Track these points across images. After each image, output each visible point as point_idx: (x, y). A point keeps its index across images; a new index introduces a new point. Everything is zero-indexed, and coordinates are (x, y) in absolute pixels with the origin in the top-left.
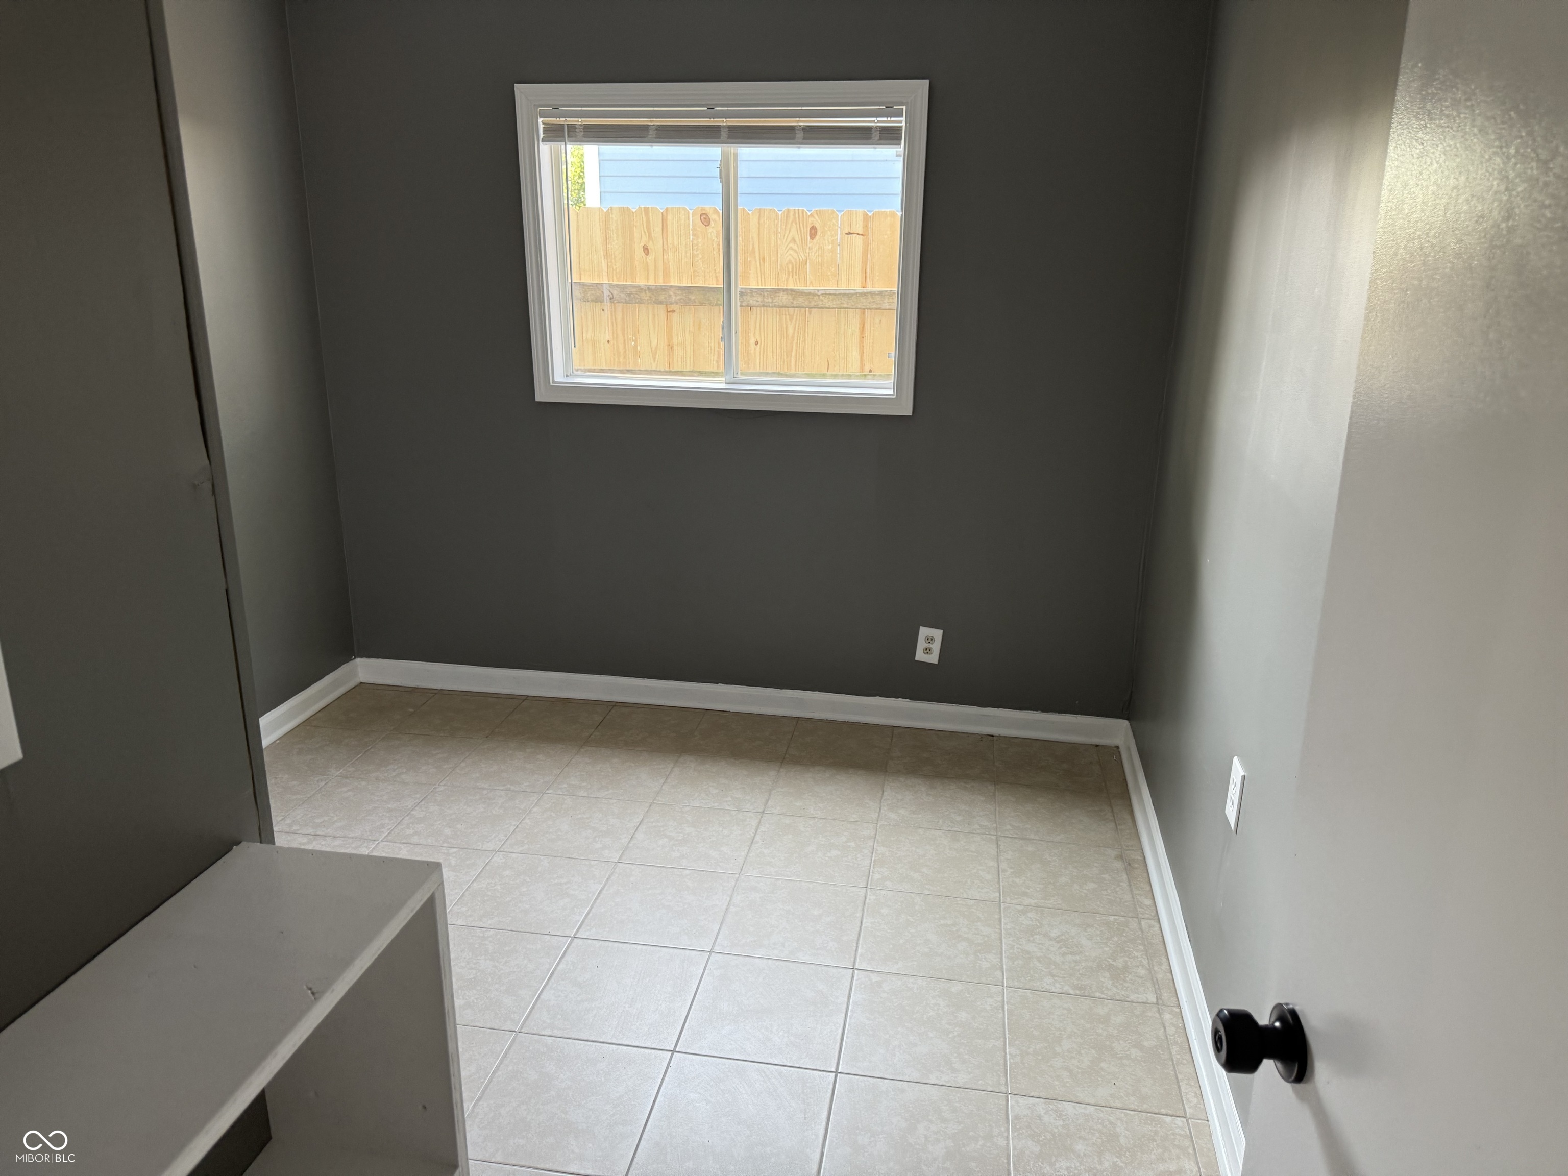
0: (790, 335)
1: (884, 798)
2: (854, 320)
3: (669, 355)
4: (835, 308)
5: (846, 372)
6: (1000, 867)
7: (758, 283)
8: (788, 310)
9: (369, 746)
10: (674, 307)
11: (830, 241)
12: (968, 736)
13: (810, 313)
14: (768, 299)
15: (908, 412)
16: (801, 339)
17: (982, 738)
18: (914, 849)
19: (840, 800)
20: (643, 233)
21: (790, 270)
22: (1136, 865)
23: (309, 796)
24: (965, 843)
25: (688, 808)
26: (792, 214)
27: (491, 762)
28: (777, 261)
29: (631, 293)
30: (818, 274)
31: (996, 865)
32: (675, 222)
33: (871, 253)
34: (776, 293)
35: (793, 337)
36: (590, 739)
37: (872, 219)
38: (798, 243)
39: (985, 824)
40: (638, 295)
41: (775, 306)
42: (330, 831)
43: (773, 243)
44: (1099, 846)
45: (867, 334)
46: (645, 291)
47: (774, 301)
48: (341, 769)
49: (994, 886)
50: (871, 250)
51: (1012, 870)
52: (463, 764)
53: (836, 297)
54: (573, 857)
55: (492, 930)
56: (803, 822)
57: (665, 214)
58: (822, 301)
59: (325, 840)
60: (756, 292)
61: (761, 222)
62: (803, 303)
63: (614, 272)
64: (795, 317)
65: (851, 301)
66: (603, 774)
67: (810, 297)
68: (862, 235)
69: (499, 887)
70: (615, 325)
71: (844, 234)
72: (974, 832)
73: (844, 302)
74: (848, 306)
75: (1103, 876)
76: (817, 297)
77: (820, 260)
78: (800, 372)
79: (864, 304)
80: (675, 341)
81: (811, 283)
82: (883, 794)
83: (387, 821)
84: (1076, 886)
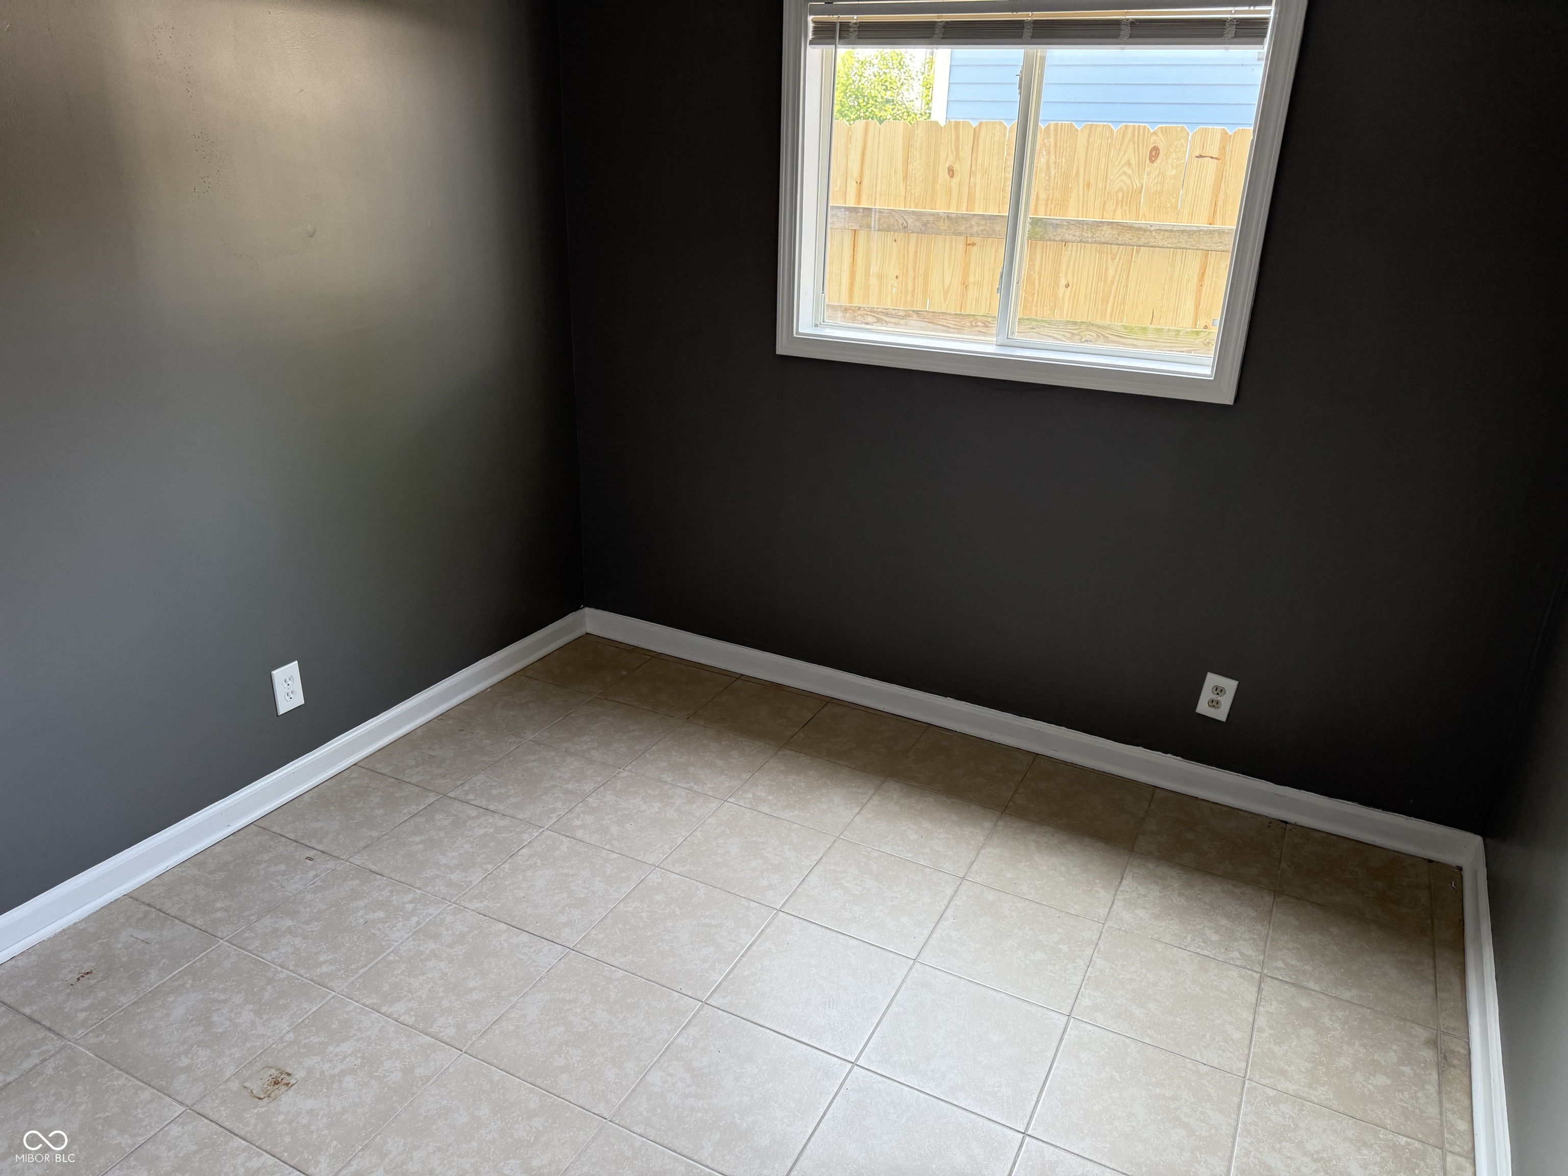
0: (1110, 278)
1: (1121, 889)
2: (1193, 263)
3: (963, 295)
4: (1171, 248)
5: (1175, 326)
6: (1257, 1022)
7: (1078, 214)
8: (1111, 247)
9: (571, 709)
10: (976, 240)
11: (1174, 164)
12: (1253, 818)
13: (1138, 252)
14: (1087, 233)
15: (1229, 400)
16: (1123, 284)
17: (1271, 823)
18: (1144, 971)
19: (1064, 880)
20: (950, 151)
21: (1120, 199)
22: (1455, 1062)
23: (496, 760)
24: (1215, 976)
25: (875, 854)
26: (1130, 131)
27: (683, 750)
28: (1105, 188)
29: (928, 222)
30: (1154, 205)
31: (1251, 1019)
32: (988, 138)
33: (1225, 181)
34: (1098, 226)
35: (1113, 280)
36: (792, 740)
37: (1232, 139)
38: (1134, 167)
39: (1247, 953)
40: (936, 224)
41: (1095, 242)
42: (501, 807)
43: (1103, 167)
44: (1405, 1019)
45: (1206, 281)
46: (944, 219)
47: (1094, 236)
48: (536, 732)
49: (1241, 1050)
50: (1226, 178)
51: (1272, 1032)
52: (654, 748)
53: (1173, 234)
54: (733, 891)
55: (621, 971)
56: (1010, 903)
57: (977, 130)
58: (1155, 238)
59: (493, 817)
60: (1074, 224)
61: (1090, 140)
62: (1130, 239)
63: (913, 197)
64: (1118, 257)
65: (1192, 240)
66: (794, 788)
67: (1140, 233)
68: (1216, 158)
69: (644, 915)
70: (906, 259)
71: (1193, 157)
72: (1232, 962)
73: (1183, 241)
74: (1187, 246)
75: (1402, 1068)
76: (1149, 233)
77: (1158, 188)
78: (1116, 324)
79: (1209, 245)
80: (971, 279)
81: (1144, 215)
82: (1120, 883)
83: (559, 805)
84: (1359, 1077)
